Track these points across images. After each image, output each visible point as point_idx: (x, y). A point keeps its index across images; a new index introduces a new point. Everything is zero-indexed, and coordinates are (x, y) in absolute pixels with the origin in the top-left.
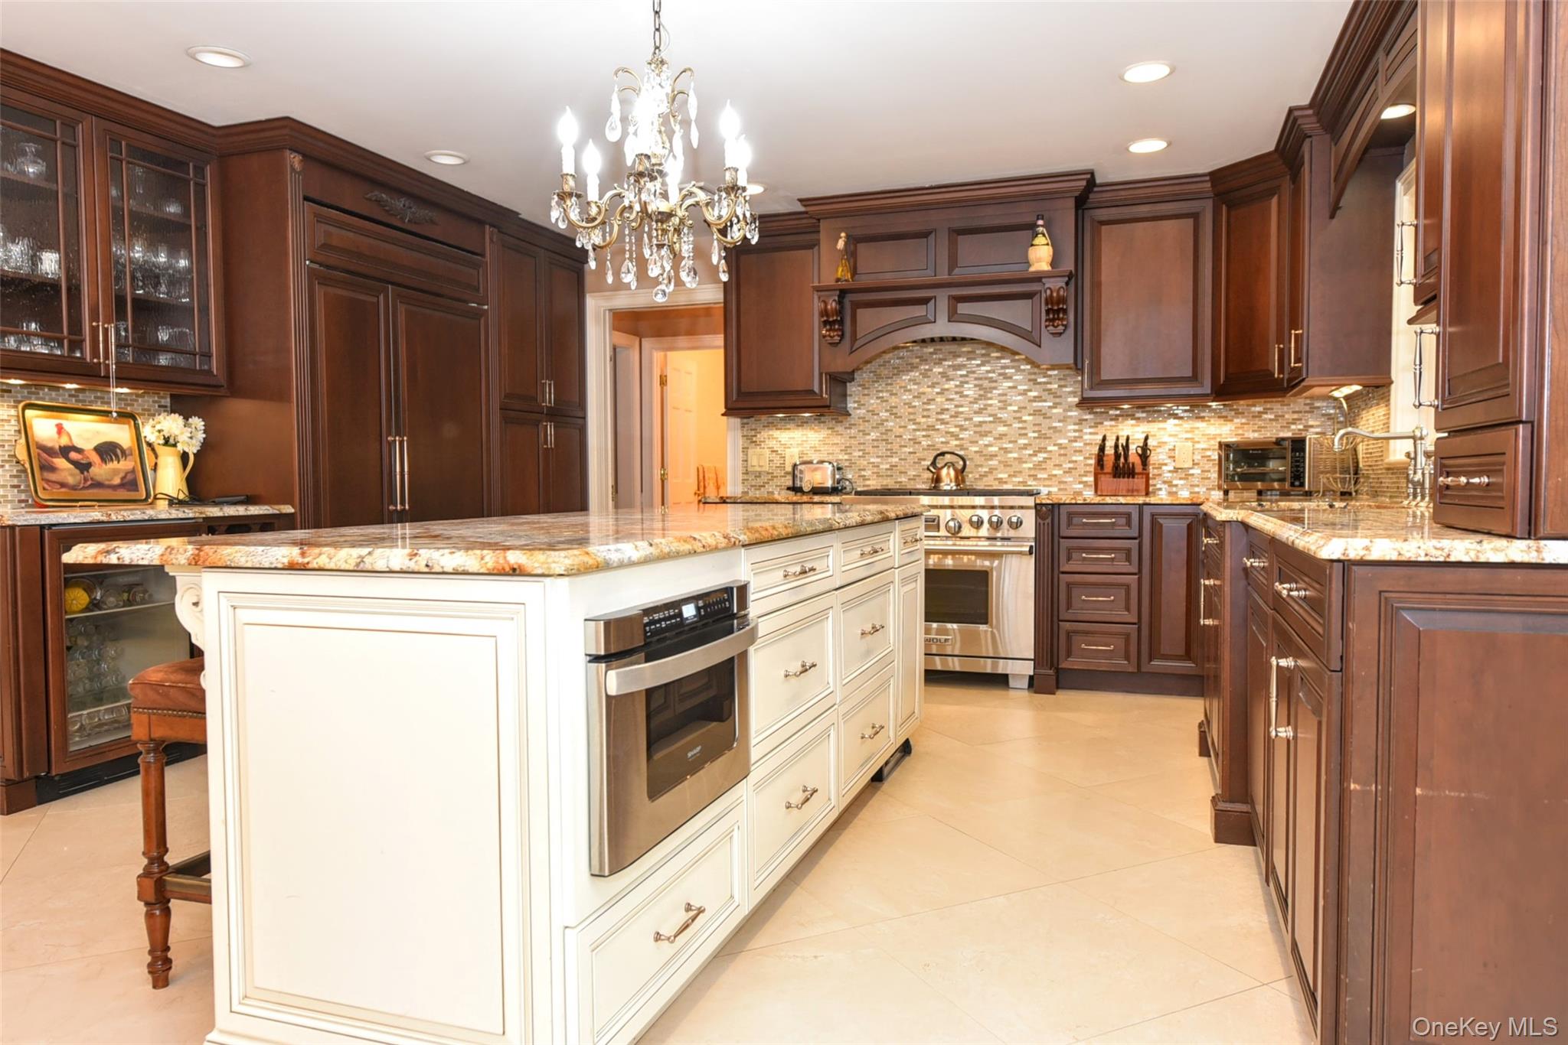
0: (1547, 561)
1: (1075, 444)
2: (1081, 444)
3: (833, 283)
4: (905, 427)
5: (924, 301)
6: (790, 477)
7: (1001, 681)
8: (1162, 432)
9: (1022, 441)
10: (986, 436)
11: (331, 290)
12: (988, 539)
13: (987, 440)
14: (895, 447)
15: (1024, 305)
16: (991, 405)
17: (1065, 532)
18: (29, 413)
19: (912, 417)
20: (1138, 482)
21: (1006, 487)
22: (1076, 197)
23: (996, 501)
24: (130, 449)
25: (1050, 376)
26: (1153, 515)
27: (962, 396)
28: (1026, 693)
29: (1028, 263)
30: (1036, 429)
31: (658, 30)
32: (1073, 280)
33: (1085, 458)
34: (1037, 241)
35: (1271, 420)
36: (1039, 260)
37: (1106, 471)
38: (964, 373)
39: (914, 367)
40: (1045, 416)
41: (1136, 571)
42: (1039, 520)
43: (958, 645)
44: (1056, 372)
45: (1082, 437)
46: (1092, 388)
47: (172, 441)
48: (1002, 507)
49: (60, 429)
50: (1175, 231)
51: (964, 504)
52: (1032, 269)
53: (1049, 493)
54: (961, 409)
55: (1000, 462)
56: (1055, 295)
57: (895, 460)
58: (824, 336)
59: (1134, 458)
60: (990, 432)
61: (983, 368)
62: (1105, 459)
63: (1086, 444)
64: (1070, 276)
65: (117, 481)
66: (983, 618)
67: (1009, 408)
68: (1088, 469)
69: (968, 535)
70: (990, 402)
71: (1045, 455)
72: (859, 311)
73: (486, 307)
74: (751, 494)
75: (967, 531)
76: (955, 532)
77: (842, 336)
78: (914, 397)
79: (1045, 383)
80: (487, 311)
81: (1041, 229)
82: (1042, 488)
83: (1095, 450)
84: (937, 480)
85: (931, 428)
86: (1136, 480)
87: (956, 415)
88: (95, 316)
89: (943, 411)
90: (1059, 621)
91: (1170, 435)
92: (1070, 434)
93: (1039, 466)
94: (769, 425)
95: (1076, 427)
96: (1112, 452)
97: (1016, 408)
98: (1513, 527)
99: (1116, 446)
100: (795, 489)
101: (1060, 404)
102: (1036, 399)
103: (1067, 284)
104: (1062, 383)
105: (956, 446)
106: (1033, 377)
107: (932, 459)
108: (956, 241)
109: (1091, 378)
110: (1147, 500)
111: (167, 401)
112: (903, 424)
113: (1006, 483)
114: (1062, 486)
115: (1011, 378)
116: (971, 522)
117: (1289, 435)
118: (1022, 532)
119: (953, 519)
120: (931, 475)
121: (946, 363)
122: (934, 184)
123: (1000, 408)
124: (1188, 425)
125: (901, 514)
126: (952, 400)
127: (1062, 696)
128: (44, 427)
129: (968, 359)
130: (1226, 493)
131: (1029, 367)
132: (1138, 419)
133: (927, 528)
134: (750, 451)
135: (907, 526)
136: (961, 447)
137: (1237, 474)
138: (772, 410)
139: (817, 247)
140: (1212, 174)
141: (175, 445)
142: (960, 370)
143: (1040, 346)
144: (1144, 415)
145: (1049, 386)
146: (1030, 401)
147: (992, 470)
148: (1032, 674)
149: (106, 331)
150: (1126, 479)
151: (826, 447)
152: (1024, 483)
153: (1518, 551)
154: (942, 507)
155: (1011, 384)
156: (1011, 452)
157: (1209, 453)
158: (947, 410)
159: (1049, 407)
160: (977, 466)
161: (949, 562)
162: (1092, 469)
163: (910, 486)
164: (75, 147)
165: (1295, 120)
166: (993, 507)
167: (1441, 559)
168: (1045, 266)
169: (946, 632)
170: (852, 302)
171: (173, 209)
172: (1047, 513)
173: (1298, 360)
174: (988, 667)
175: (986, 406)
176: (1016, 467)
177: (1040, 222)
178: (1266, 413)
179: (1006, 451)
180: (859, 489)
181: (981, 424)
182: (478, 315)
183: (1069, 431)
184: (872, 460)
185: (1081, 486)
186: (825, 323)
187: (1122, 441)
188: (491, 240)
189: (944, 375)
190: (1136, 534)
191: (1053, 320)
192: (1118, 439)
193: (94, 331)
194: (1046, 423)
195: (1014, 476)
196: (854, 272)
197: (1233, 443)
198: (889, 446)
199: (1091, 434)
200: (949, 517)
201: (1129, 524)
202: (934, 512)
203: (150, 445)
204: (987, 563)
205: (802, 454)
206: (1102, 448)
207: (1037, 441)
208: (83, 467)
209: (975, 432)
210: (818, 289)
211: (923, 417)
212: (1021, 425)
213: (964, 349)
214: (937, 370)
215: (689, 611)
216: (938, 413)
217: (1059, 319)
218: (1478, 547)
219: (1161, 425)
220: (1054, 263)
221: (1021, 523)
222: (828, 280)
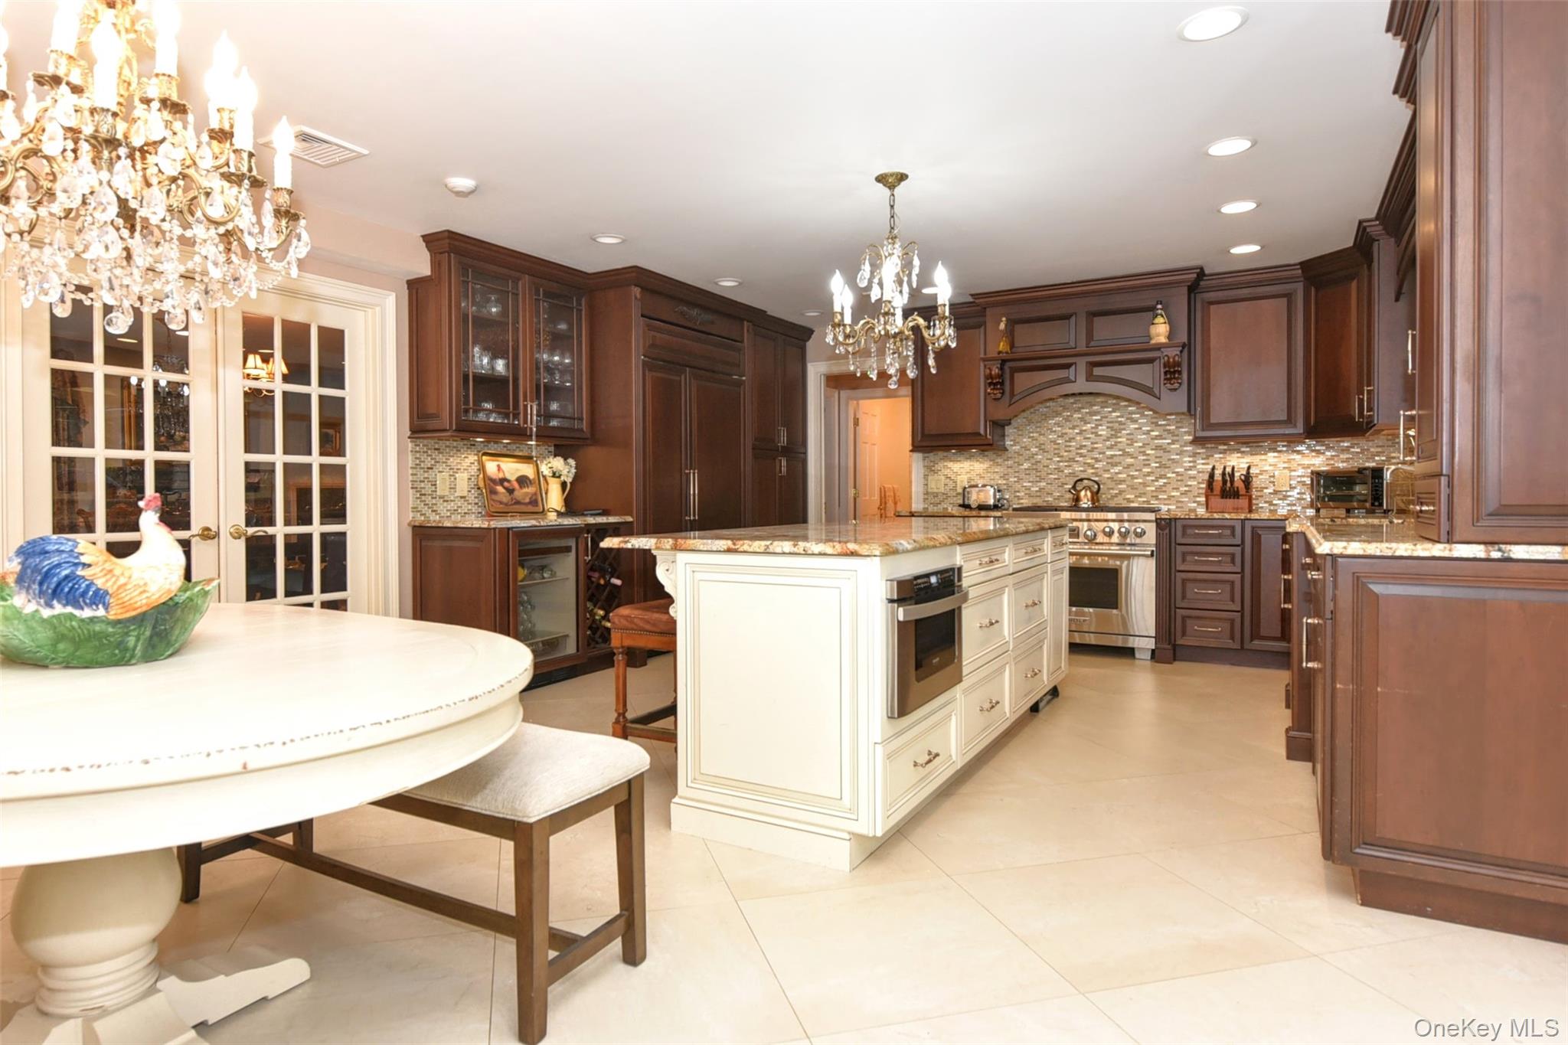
0: (1455, 556)
1: (1190, 472)
2: (1195, 472)
3: (996, 355)
4: (1051, 459)
5: (1067, 366)
6: (961, 497)
7: (1128, 653)
8: (1264, 463)
9: (1146, 470)
10: (1116, 466)
11: (654, 374)
12: (1118, 544)
13: (1117, 469)
14: (1043, 474)
15: (1146, 368)
16: (1120, 442)
17: (1180, 540)
18: (484, 458)
19: (1056, 452)
20: (1243, 502)
21: (1132, 505)
22: (1188, 286)
23: (1126, 516)
24: (534, 479)
25: (1169, 419)
26: (1253, 528)
27: (1097, 435)
28: (1149, 663)
29: (1149, 337)
30: (1158, 460)
31: (892, 217)
32: (1186, 349)
33: (1199, 483)
34: (1157, 321)
35: (1357, 453)
36: (1158, 335)
37: (1215, 493)
38: (1099, 417)
39: (1058, 414)
40: (1165, 451)
41: (1239, 571)
42: (1159, 531)
43: (1094, 625)
44: (1173, 417)
45: (1195, 467)
46: (1203, 430)
47: (557, 475)
48: (1129, 521)
49: (499, 467)
50: (1272, 310)
51: (1099, 518)
52: (1153, 342)
53: (1169, 510)
54: (1096, 446)
55: (1128, 486)
56: (1171, 360)
57: (1043, 484)
58: (989, 394)
59: (1239, 484)
60: (1120, 463)
61: (1114, 414)
62: (1214, 484)
63: (1199, 472)
64: (1184, 346)
65: (527, 500)
66: (1115, 605)
67: (1136, 444)
68: (1201, 491)
69: (1101, 541)
70: (1119, 440)
71: (1165, 481)
72: (1016, 375)
73: (744, 378)
74: (930, 509)
75: (1100, 538)
76: (1092, 540)
77: (1003, 393)
78: (1058, 436)
79: (1166, 425)
80: (744, 381)
81: (1159, 311)
82: (1162, 506)
83: (1206, 477)
84: (1077, 499)
85: (1072, 460)
86: (1240, 501)
87: (1093, 450)
88: (525, 400)
89: (1082, 447)
90: (1176, 608)
91: (1270, 465)
92: (1185, 465)
93: (1160, 489)
94: (944, 459)
95: (1191, 459)
96: (1220, 478)
97: (1141, 444)
98: (1439, 537)
99: (1224, 474)
100: (965, 506)
101: (1177, 441)
102: (1157, 437)
103: (1181, 352)
104: (1179, 425)
105: (1093, 473)
106: (1154, 420)
107: (1073, 483)
108: (1092, 321)
109: (1202, 419)
110: (1248, 516)
111: (552, 449)
112: (1049, 457)
113: (1133, 502)
114: (1179, 505)
115: (1137, 421)
116: (1104, 531)
117: (1372, 465)
118: (1145, 540)
119: (1089, 530)
120: (1071, 496)
121: (1084, 411)
122: (1075, 280)
123: (1128, 445)
124: (1285, 457)
125: (1052, 525)
126: (1089, 438)
127: (1177, 665)
128: (491, 467)
129: (1102, 407)
130: (1318, 510)
131: (1151, 413)
132: (1243, 452)
133: (1071, 536)
134: (930, 478)
135: (1056, 534)
136: (1096, 475)
137: (1328, 496)
138: (947, 448)
139: (983, 327)
140: (1301, 263)
141: (559, 477)
142: (1095, 415)
143: (1159, 399)
144: (1248, 449)
145: (1168, 428)
146: (1152, 439)
147: (1121, 492)
148: (1154, 648)
149: (531, 406)
150: (1232, 500)
151: (989, 475)
152: (1148, 502)
153: (1438, 550)
154: (1081, 520)
155: (1137, 426)
156: (1137, 478)
157: (1303, 479)
158: (1085, 446)
159: (1168, 444)
160: (1109, 489)
161: (1086, 561)
162: (1204, 491)
163: (1056, 504)
164: (517, 295)
165: (1365, 228)
166: (1122, 521)
167: (1390, 554)
168: (1163, 340)
169: (1083, 614)
170: (1010, 368)
171: (563, 326)
172: (1165, 525)
173: (1370, 409)
174: (1119, 642)
175: (1116, 443)
176: (1141, 490)
177: (1159, 306)
178: (1353, 447)
179: (1133, 477)
180: (1015, 506)
181: (1112, 456)
182: (740, 384)
183: (1185, 462)
184: (1025, 484)
185: (1195, 505)
186: (990, 384)
187: (1229, 470)
188: (748, 331)
189: (1082, 419)
190: (1240, 543)
191: (1170, 379)
192: (1225, 468)
193: (525, 407)
194: (1166, 456)
195: (1140, 497)
196: (1012, 346)
197: (1323, 472)
198: (1038, 474)
199: (1203, 464)
200: (1085, 529)
201: (1233, 534)
202: (1075, 524)
203: (544, 477)
204: (1118, 563)
205: (970, 480)
206: (1212, 475)
207: (1159, 470)
208: (511, 491)
209: (1108, 463)
210: (984, 360)
211: (1066, 451)
212: (1145, 458)
213: (1099, 400)
214: (1076, 416)
215: (933, 580)
216: (1077, 449)
217: (1175, 378)
218: (1413, 547)
219: (1263, 457)
220: (1169, 337)
221: (1145, 533)
222: (991, 353)
